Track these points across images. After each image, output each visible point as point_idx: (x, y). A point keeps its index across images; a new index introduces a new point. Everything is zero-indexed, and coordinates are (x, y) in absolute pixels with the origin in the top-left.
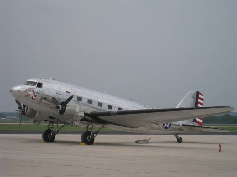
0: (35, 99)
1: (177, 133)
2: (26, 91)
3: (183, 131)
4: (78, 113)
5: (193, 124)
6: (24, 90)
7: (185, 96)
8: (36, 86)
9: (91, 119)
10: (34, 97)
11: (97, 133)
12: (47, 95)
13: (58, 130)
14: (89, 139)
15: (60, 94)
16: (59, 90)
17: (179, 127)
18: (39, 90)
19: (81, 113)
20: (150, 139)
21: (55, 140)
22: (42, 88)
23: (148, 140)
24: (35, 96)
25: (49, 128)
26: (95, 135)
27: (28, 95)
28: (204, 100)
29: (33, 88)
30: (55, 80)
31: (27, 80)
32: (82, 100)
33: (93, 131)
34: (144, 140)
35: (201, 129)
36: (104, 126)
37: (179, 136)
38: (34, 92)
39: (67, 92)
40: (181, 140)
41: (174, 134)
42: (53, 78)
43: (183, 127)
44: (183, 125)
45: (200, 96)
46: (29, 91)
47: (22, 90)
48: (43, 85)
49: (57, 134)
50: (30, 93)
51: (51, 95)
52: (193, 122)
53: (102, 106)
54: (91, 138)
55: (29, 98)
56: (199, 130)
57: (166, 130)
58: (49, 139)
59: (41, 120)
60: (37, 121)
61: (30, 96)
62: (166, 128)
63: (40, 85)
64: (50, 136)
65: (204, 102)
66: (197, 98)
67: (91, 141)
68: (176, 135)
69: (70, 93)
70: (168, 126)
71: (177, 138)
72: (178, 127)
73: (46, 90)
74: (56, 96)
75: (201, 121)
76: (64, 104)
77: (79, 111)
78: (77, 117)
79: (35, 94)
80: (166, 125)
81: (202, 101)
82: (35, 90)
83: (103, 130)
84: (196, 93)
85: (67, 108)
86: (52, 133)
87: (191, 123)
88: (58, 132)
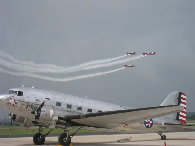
0: (16, 106)
1: (161, 132)
2: (7, 99)
3: (166, 129)
4: (52, 117)
5: (176, 122)
6: (6, 99)
7: (168, 97)
8: (17, 94)
9: (65, 122)
10: (15, 105)
11: (73, 135)
12: (27, 102)
13: (48, 133)
14: (65, 140)
15: (40, 101)
16: (38, 97)
17: (162, 126)
18: (20, 98)
19: (55, 118)
20: (132, 138)
21: (44, 142)
22: (22, 96)
23: (130, 139)
24: (16, 103)
25: (39, 131)
26: (71, 137)
27: (9, 103)
28: (187, 99)
29: (13, 97)
30: (36, 88)
31: (10, 90)
32: (62, 105)
33: (68, 133)
34: (125, 140)
35: (184, 127)
36: (81, 128)
37: (163, 134)
38: (15, 100)
39: (46, 98)
40: (165, 137)
41: (158, 132)
42: (35, 86)
43: (165, 126)
44: (165, 124)
45: (182, 96)
46: (10, 99)
47: (4, 99)
48: (23, 93)
49: (47, 136)
50: (11, 101)
51: (31, 102)
52: (177, 121)
53: (81, 110)
54: (67, 140)
55: (11, 105)
56: (182, 128)
57: (148, 129)
58: (39, 141)
59: (30, 125)
60: (27, 125)
61: (11, 104)
62: (148, 127)
63: (20, 94)
64: (39, 139)
65: (187, 101)
66: (180, 98)
67: (67, 142)
68: (160, 133)
69: (49, 99)
70: (150, 125)
71: (161, 136)
72: (160, 126)
73: (26, 98)
74: (36, 103)
75: (185, 119)
76: (39, 110)
77: (53, 115)
78: (52, 121)
79: (16, 102)
80: (147, 125)
81: (185, 101)
82: (15, 98)
83: (79, 131)
84: (178, 93)
85: (42, 113)
86: (41, 136)
87: (175, 122)
88: (47, 135)
